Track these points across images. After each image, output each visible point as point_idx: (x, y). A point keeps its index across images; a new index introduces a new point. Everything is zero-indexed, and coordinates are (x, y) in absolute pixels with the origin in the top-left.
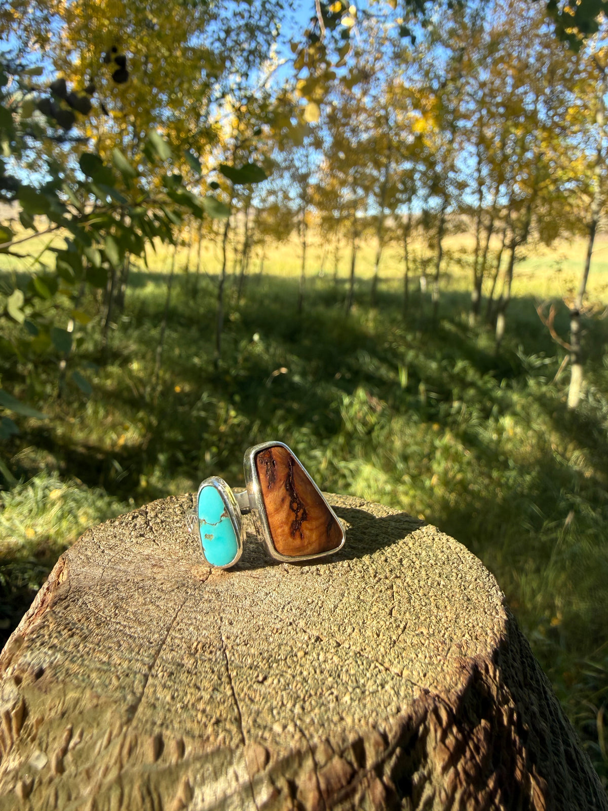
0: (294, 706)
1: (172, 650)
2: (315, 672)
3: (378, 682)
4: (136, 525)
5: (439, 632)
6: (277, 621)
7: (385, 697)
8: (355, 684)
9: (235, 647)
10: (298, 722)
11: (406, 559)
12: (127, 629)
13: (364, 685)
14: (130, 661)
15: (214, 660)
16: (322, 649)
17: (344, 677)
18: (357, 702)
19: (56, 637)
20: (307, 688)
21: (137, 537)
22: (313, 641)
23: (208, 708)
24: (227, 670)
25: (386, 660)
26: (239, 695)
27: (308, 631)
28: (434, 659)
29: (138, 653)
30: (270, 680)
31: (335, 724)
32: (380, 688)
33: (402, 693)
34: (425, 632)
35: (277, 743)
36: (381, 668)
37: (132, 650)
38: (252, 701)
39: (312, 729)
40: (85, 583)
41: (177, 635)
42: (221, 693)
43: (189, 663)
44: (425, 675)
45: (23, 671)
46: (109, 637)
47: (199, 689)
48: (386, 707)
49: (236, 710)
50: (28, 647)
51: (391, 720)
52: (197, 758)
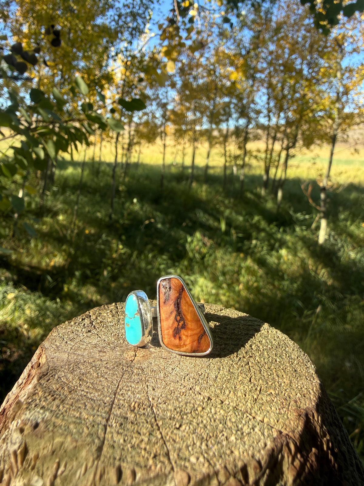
0: (201, 444)
1: (119, 408)
2: (211, 421)
3: (250, 426)
4: (85, 324)
5: (282, 392)
6: (182, 387)
7: (256, 437)
8: (236, 428)
9: (159, 405)
10: (206, 455)
11: (254, 345)
12: (89, 394)
13: (242, 429)
14: (94, 416)
15: (146, 414)
16: (212, 405)
17: (229, 424)
18: (239, 440)
19: (44, 401)
20: (207, 431)
21: (86, 333)
22: (206, 400)
23: (148, 447)
24: (156, 420)
25: (253, 412)
26: (166, 437)
27: (202, 393)
28: (282, 410)
29: (98, 411)
30: (183, 427)
31: (229, 456)
32: (252, 431)
33: (266, 434)
34: (273, 393)
35: (195, 470)
36: (251, 417)
37: (94, 409)
38: (174, 441)
39: (215, 459)
40: (58, 364)
41: (121, 398)
42: (154, 436)
43: (131, 416)
44: (278, 421)
45: (25, 424)
46: (78, 400)
47: (139, 433)
48: (257, 443)
49: (165, 448)
50: (27, 408)
51: (262, 452)
52: (145, 481)
